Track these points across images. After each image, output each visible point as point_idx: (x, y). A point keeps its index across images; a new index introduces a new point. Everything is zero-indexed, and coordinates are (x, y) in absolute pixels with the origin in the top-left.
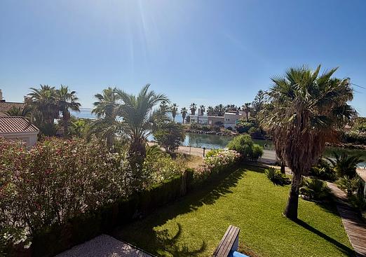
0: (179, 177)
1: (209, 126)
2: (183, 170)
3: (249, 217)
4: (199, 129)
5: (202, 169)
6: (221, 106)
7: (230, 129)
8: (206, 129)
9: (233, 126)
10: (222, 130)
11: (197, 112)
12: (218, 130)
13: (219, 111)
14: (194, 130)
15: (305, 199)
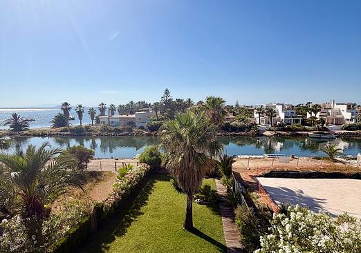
0: (87, 219)
1: (120, 127)
2: (92, 207)
3: (156, 239)
4: (111, 131)
5: (112, 199)
6: (132, 102)
7: (142, 128)
8: (118, 131)
9: (145, 125)
10: (134, 130)
11: (106, 113)
12: (130, 130)
13: (130, 109)
14: (105, 133)
15: (200, 203)
